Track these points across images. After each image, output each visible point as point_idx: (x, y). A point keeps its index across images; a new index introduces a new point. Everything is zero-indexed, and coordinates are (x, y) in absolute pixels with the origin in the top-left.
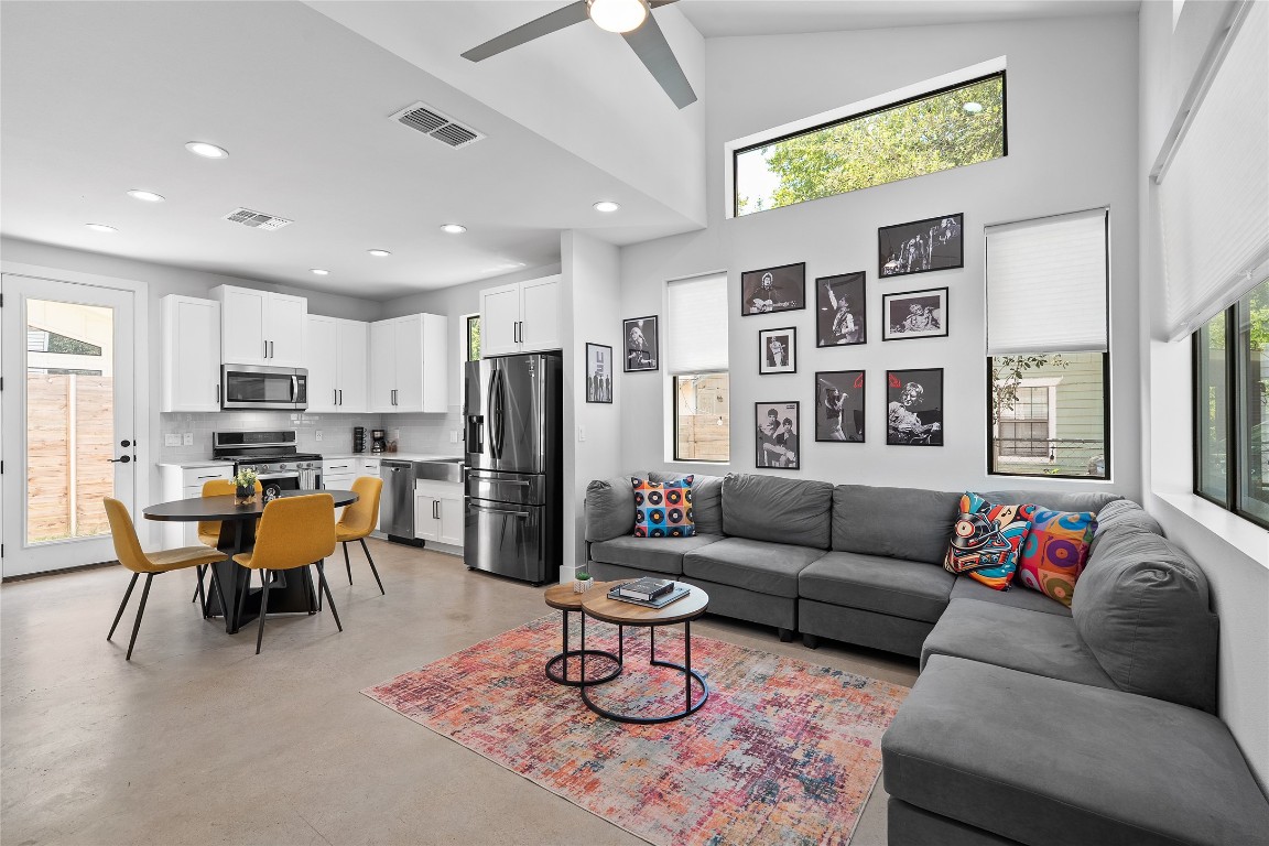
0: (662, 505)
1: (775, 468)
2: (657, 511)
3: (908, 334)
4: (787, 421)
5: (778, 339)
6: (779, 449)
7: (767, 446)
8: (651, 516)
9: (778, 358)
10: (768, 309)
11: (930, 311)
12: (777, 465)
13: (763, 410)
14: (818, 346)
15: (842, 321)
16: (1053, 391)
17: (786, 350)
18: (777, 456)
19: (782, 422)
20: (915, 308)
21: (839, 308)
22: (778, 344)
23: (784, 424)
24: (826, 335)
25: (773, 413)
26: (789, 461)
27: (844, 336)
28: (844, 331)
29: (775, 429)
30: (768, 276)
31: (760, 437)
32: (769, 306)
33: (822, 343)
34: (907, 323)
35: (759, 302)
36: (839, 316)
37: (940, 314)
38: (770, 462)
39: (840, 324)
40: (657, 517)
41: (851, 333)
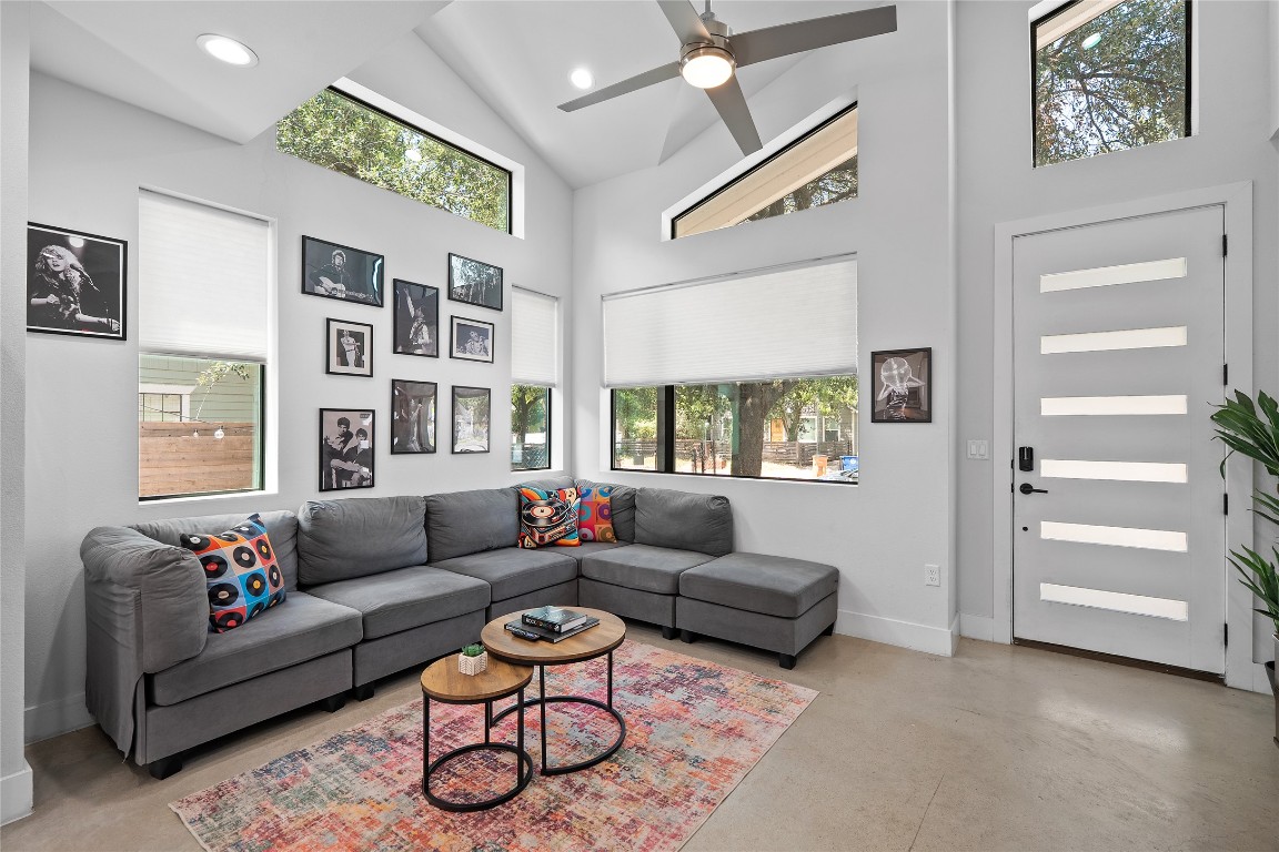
0: (259, 566)
1: (346, 488)
2: (255, 576)
3: (468, 356)
4: (362, 432)
5: (352, 334)
6: (349, 466)
7: (335, 462)
8: (249, 586)
9: (351, 357)
10: (339, 295)
11: (483, 340)
12: (348, 485)
13: (331, 418)
14: (395, 352)
15: (418, 331)
16: (186, 400)
17: (361, 350)
18: (348, 475)
19: (354, 433)
20: (473, 334)
21: (416, 317)
22: (352, 340)
23: (357, 435)
24: (402, 344)
25: (343, 422)
26: (363, 478)
27: (419, 347)
28: (420, 341)
29: (345, 443)
30: (340, 254)
31: (326, 452)
32: (341, 291)
33: (400, 349)
34: (468, 346)
35: (327, 283)
36: (416, 324)
37: (489, 343)
38: (338, 482)
39: (416, 334)
40: (257, 585)
41: (426, 345)
